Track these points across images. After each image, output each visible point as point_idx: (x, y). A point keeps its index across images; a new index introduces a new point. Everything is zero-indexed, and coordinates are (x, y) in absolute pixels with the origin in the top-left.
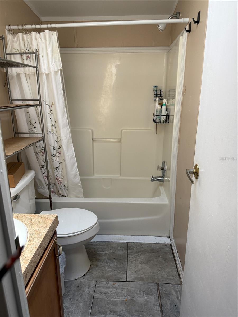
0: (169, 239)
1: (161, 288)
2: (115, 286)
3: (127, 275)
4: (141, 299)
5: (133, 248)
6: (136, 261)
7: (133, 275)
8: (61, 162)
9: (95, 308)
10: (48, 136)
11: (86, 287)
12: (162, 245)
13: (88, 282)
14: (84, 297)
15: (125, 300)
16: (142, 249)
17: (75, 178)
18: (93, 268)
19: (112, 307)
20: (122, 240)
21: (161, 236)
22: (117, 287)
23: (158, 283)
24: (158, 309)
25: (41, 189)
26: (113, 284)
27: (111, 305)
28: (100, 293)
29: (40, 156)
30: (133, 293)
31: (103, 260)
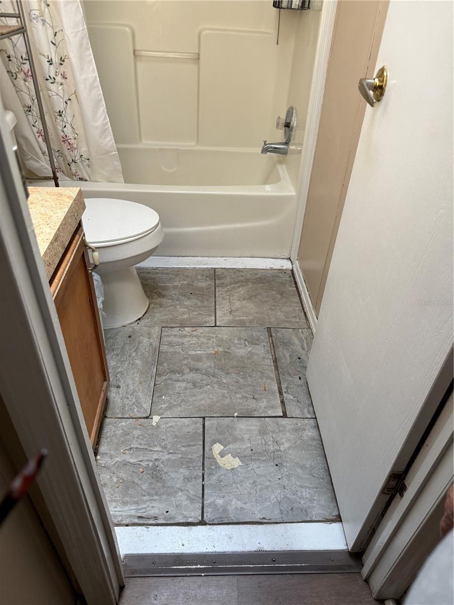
0: (290, 262)
1: (274, 335)
2: (195, 333)
3: (215, 317)
4: (241, 351)
5: (225, 277)
6: (231, 296)
7: (226, 318)
8: (70, 100)
9: (164, 366)
10: (33, 29)
11: (143, 336)
12: (276, 271)
13: (147, 329)
14: (141, 351)
15: (214, 352)
16: (241, 278)
17: (103, 137)
18: (153, 308)
19: (192, 364)
20: (204, 265)
21: (275, 257)
22: (199, 334)
23: (270, 328)
24: (269, 364)
25: (32, 162)
26: (193, 331)
27: (190, 360)
28: (170, 344)
29: (20, 82)
30: (226, 343)
31: (171, 296)
